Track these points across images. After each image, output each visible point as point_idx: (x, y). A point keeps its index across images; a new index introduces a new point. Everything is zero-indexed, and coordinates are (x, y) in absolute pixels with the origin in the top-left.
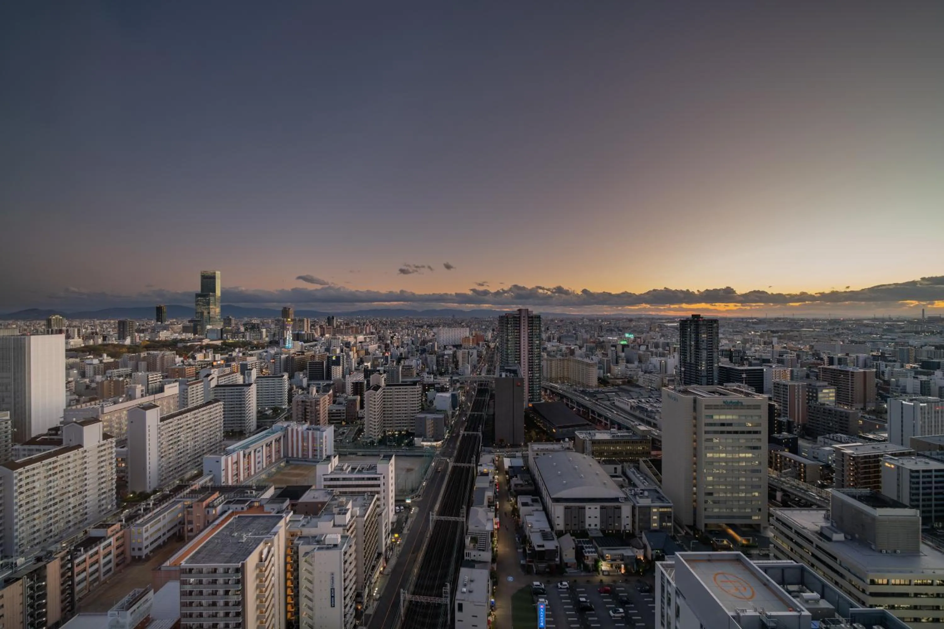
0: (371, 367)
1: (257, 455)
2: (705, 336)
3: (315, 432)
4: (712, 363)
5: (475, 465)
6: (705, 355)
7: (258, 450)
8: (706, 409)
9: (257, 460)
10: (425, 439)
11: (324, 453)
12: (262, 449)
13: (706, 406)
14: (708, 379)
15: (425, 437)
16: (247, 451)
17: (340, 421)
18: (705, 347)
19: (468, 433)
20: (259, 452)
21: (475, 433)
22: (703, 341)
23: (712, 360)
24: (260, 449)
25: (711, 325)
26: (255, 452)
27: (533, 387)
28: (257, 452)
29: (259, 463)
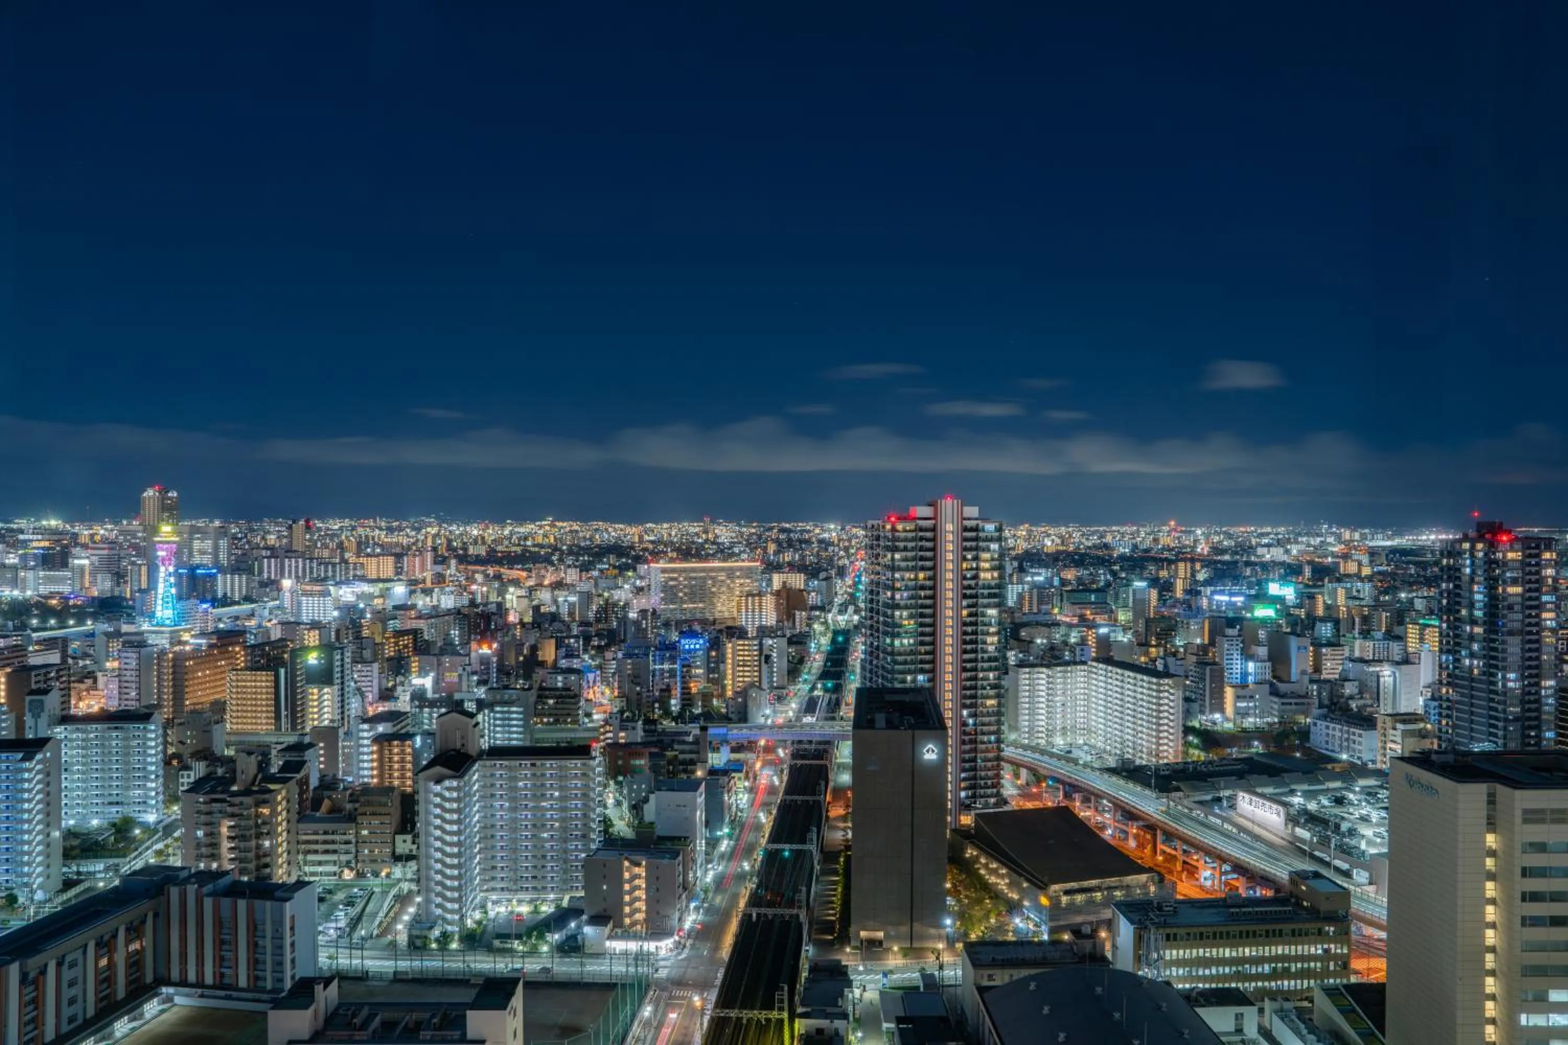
0: (434, 693)
1: (67, 975)
2: (1519, 590)
3: (258, 903)
4: (1537, 676)
5: (785, 1015)
6: (1518, 650)
7: (69, 959)
8: (1525, 821)
9: (67, 993)
10: (619, 931)
11: (288, 974)
12: (85, 953)
13: (1526, 812)
14: (1524, 728)
15: (619, 924)
16: (34, 963)
17: (335, 869)
18: (1517, 625)
19: (763, 910)
20: (72, 965)
21: (787, 912)
22: (1510, 608)
23: (1537, 667)
24: (78, 954)
25: (1538, 556)
26: (59, 964)
27: (974, 760)
28: (65, 967)
29: (72, 1002)
